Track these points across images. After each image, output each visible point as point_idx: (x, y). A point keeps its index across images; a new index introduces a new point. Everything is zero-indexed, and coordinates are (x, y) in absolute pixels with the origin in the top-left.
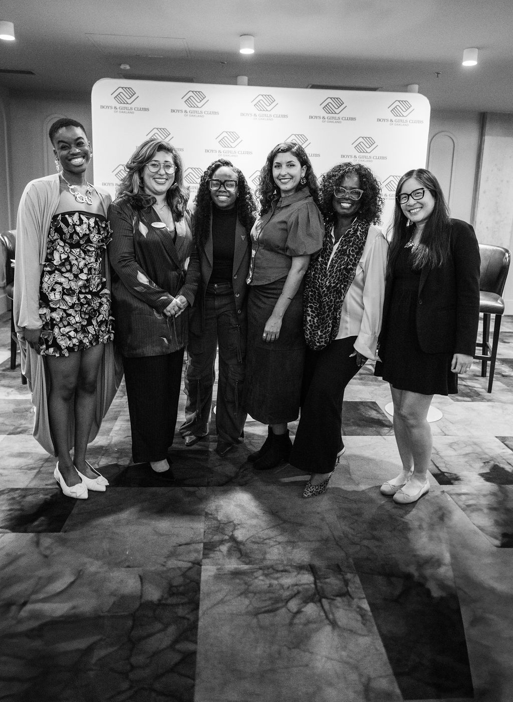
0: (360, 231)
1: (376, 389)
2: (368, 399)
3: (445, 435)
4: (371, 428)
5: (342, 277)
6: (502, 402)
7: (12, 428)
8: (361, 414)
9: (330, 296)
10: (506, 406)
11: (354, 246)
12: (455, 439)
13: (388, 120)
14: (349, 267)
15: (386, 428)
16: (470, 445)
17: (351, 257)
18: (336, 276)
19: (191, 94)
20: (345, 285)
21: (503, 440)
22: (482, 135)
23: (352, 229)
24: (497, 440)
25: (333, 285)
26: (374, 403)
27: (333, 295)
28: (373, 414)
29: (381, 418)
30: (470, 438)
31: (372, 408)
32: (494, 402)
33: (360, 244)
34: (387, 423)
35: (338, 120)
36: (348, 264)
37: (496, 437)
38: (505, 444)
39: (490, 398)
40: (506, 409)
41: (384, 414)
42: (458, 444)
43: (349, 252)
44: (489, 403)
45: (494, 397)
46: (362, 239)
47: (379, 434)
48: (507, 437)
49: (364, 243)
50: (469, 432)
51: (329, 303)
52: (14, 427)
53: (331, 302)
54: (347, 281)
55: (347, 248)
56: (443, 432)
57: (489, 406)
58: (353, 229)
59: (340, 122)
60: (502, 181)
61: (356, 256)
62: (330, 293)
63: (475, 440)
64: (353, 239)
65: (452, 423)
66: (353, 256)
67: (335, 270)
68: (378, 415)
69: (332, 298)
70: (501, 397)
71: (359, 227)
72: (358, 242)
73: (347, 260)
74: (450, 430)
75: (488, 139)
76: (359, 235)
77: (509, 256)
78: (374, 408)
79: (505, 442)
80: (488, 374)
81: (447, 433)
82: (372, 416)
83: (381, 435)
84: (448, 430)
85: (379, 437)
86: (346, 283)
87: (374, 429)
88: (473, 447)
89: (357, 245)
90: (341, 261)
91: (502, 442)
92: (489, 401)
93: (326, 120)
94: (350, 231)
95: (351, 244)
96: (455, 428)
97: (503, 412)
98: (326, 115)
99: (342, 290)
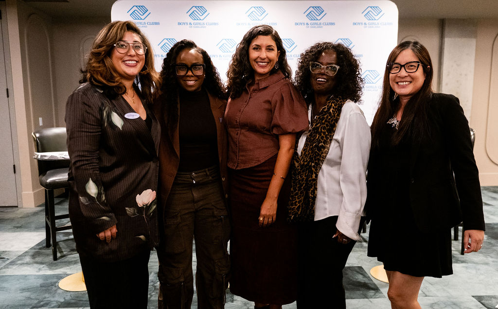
0: (333, 108)
1: (362, 254)
2: (355, 264)
3: (426, 296)
4: (358, 292)
5: (313, 155)
6: (474, 263)
7: (36, 302)
8: (349, 278)
9: (303, 174)
10: (479, 267)
11: (326, 123)
12: (435, 300)
13: (362, 24)
14: (320, 144)
15: (372, 291)
16: (449, 305)
17: (323, 135)
18: (309, 154)
19: (194, 9)
20: (316, 163)
21: (480, 299)
22: (442, 37)
23: (326, 106)
24: (474, 299)
25: (306, 163)
26: (360, 268)
27: (305, 174)
28: (360, 278)
29: (367, 281)
30: (449, 298)
31: (358, 272)
32: (467, 263)
33: (332, 121)
34: (372, 286)
35: (320, 26)
36: (319, 142)
37: (473, 296)
38: (481, 303)
39: (462, 259)
40: (479, 270)
41: (369, 277)
42: (439, 305)
43: (321, 129)
44: (464, 265)
45: (467, 259)
46: (335, 115)
47: (366, 297)
48: (483, 296)
49: (337, 120)
50: (448, 292)
51: (301, 182)
52: (38, 301)
53: (302, 180)
54: (319, 160)
55: (320, 126)
56: (424, 293)
57: (463, 267)
58: (328, 106)
59: (322, 27)
60: (461, 75)
61: (327, 133)
62: (303, 172)
63: (454, 300)
64: (325, 116)
65: (432, 284)
66: (324, 133)
67: (308, 149)
68: (364, 279)
69: (304, 177)
70: (474, 259)
71: (333, 105)
72: (330, 119)
73: (319, 137)
74: (431, 291)
75: (447, 40)
76: (331, 112)
77: (474, 134)
78: (360, 272)
79: (482, 302)
80: (460, 238)
81: (427, 293)
82: (359, 280)
83: (368, 298)
84: (428, 291)
85: (366, 300)
86: (317, 161)
87: (361, 292)
88: (452, 307)
89: (329, 122)
90: (315, 139)
91: (479, 301)
92: (463, 262)
93: (310, 25)
94: (325, 108)
95: (324, 121)
96: (435, 289)
97: (477, 272)
98: (309, 22)
99: (313, 169)
